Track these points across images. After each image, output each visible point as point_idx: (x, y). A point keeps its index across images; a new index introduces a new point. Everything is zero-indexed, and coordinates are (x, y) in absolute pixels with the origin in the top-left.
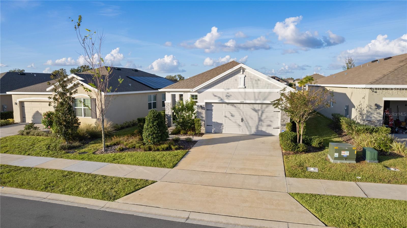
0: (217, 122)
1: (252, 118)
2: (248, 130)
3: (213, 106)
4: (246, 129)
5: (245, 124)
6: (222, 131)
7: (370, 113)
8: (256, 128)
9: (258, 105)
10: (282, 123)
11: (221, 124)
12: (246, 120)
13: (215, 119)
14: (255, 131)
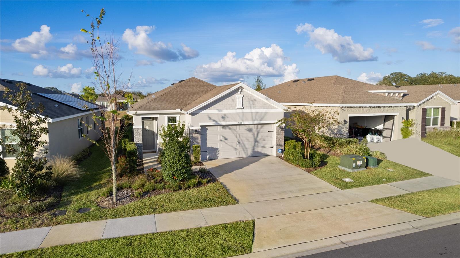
0: (212, 147)
1: (248, 140)
2: (245, 153)
3: (207, 129)
4: (243, 151)
5: (242, 146)
6: (218, 156)
7: (341, 128)
8: (252, 150)
9: (254, 125)
10: (277, 142)
11: (217, 149)
12: (243, 142)
13: (210, 144)
14: (252, 153)
